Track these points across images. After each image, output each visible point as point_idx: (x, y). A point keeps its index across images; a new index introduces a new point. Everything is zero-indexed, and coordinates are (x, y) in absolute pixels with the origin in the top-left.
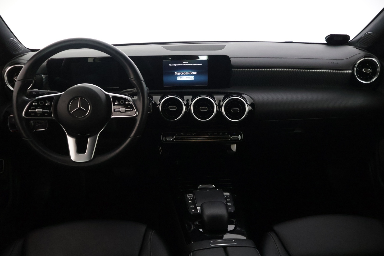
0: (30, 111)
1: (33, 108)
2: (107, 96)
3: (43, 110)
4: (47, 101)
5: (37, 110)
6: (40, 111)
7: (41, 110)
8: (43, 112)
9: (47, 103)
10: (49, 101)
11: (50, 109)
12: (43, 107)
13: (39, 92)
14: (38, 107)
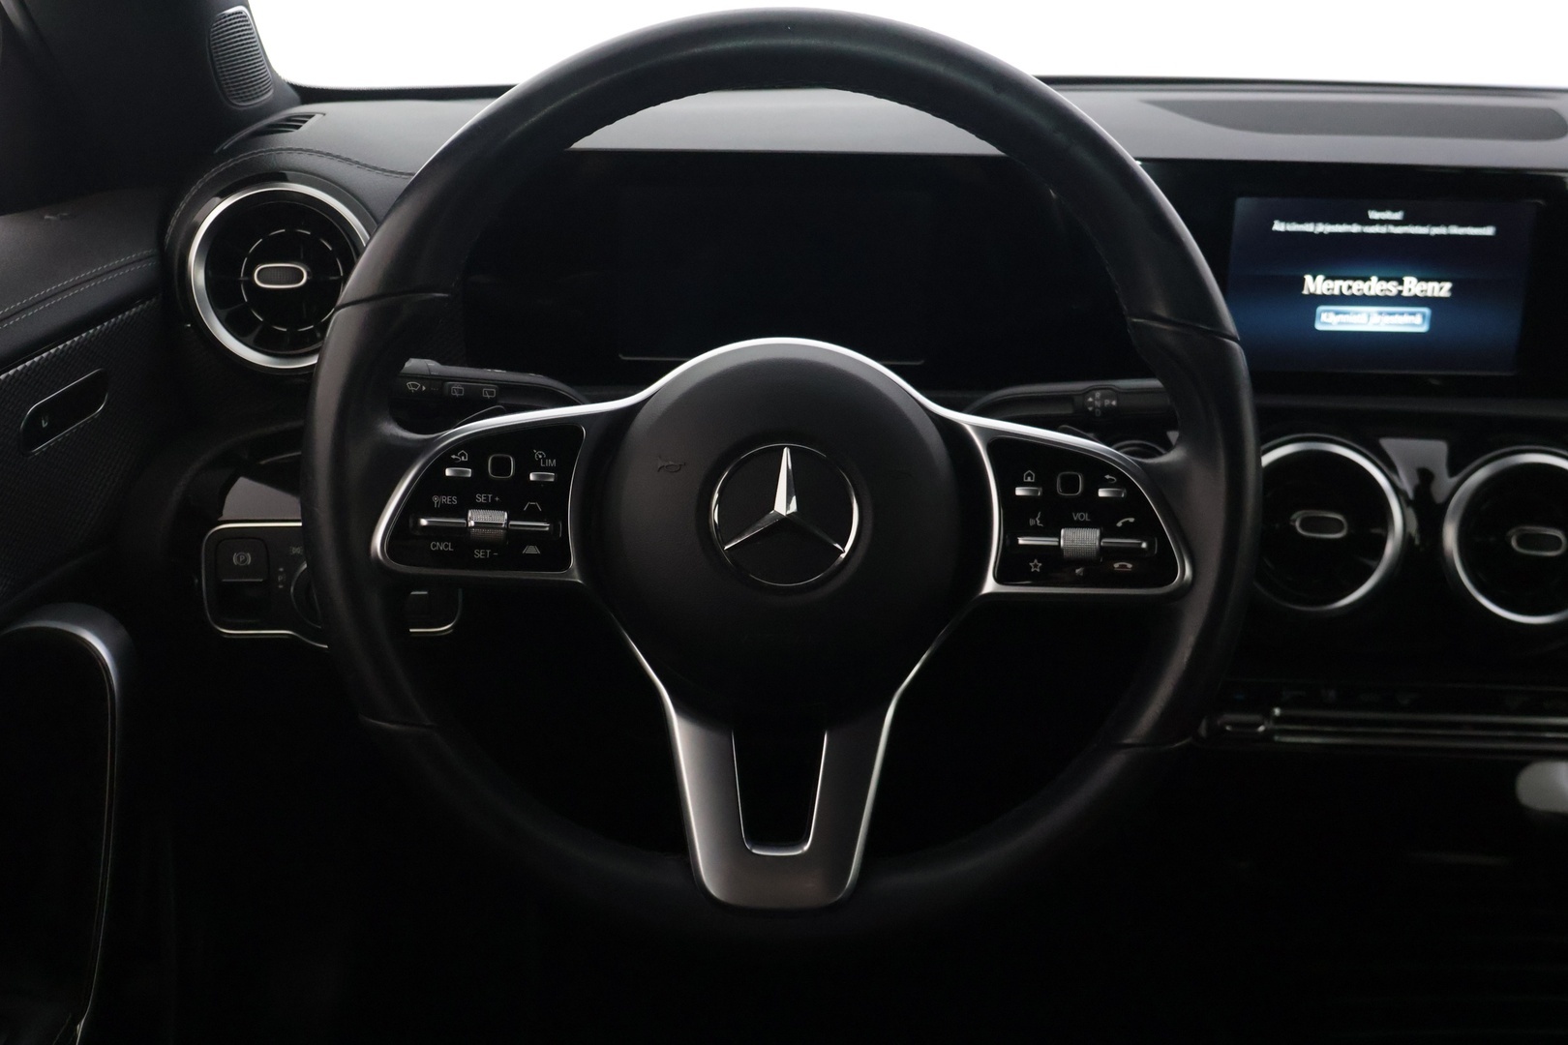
0: (424, 522)
1: (446, 500)
2: (953, 434)
3: (510, 518)
4: (539, 454)
5: (475, 517)
6: (495, 526)
7: (501, 517)
8: (510, 532)
9: (536, 468)
10: (550, 456)
11: (555, 514)
12: (510, 497)
13: (442, 380)
14: (481, 498)
